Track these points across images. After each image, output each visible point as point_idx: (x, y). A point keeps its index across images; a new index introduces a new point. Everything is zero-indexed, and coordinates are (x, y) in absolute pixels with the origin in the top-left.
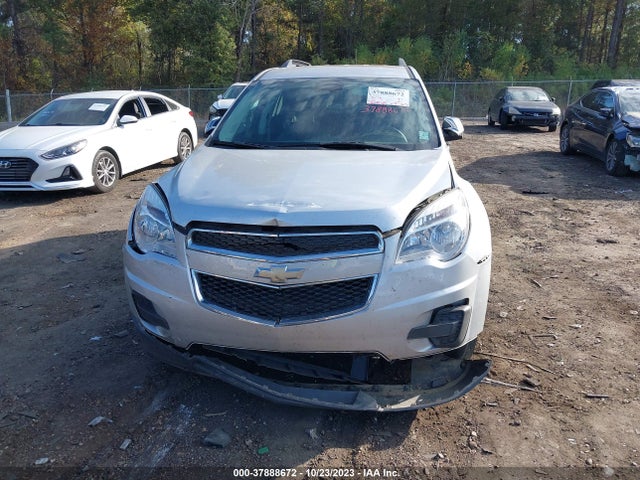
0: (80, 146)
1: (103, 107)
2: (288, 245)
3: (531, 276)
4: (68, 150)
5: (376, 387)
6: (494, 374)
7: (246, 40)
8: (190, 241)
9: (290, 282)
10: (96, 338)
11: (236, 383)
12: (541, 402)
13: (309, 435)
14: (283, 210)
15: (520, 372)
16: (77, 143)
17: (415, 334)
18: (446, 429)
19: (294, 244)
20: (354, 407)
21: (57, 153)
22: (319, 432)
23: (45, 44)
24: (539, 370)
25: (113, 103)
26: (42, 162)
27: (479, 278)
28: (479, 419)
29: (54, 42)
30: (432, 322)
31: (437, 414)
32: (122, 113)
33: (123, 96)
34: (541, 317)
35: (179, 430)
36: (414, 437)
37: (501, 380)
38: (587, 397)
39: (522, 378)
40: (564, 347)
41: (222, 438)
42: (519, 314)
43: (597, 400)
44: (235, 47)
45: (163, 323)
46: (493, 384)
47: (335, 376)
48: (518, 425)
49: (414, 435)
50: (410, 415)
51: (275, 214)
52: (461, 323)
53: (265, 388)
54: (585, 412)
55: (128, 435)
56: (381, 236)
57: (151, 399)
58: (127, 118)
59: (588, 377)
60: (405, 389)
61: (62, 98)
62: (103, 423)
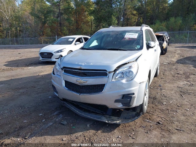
0: (64, 50)
1: (71, 40)
2: (84, 74)
3: (181, 93)
4: (61, 51)
5: (110, 117)
6: (150, 119)
7: (122, 20)
8: (63, 72)
9: (84, 84)
10: (50, 97)
11: (72, 110)
12: (160, 128)
13: (87, 126)
14: (83, 64)
15: (158, 120)
16: (63, 49)
17: (117, 101)
18: (126, 131)
19: (86, 73)
20: (99, 120)
21: (58, 52)
22: (90, 126)
23: (66, 23)
24: (165, 120)
25: (74, 38)
26: (54, 54)
27: (139, 88)
28: (137, 130)
29: (69, 23)
30: (122, 98)
31: (125, 127)
32: (76, 41)
33: (77, 37)
34: (177, 105)
35: (57, 120)
36: (115, 131)
37: (151, 121)
38: (177, 129)
39: (158, 121)
40: (179, 115)
41: (65, 123)
42: (170, 104)
43: (179, 131)
44: (117, 22)
45: (57, 92)
46: (148, 122)
47: (101, 113)
48: (148, 133)
49: (116, 131)
50: (117, 125)
51: (81, 65)
52: (131, 100)
53: (77, 111)
54: (173, 133)
55: (46, 119)
56: (108, 73)
57: (55, 112)
58: (77, 43)
59: (181, 124)
60: (118, 118)
61: (63, 37)
62: (41, 115)
